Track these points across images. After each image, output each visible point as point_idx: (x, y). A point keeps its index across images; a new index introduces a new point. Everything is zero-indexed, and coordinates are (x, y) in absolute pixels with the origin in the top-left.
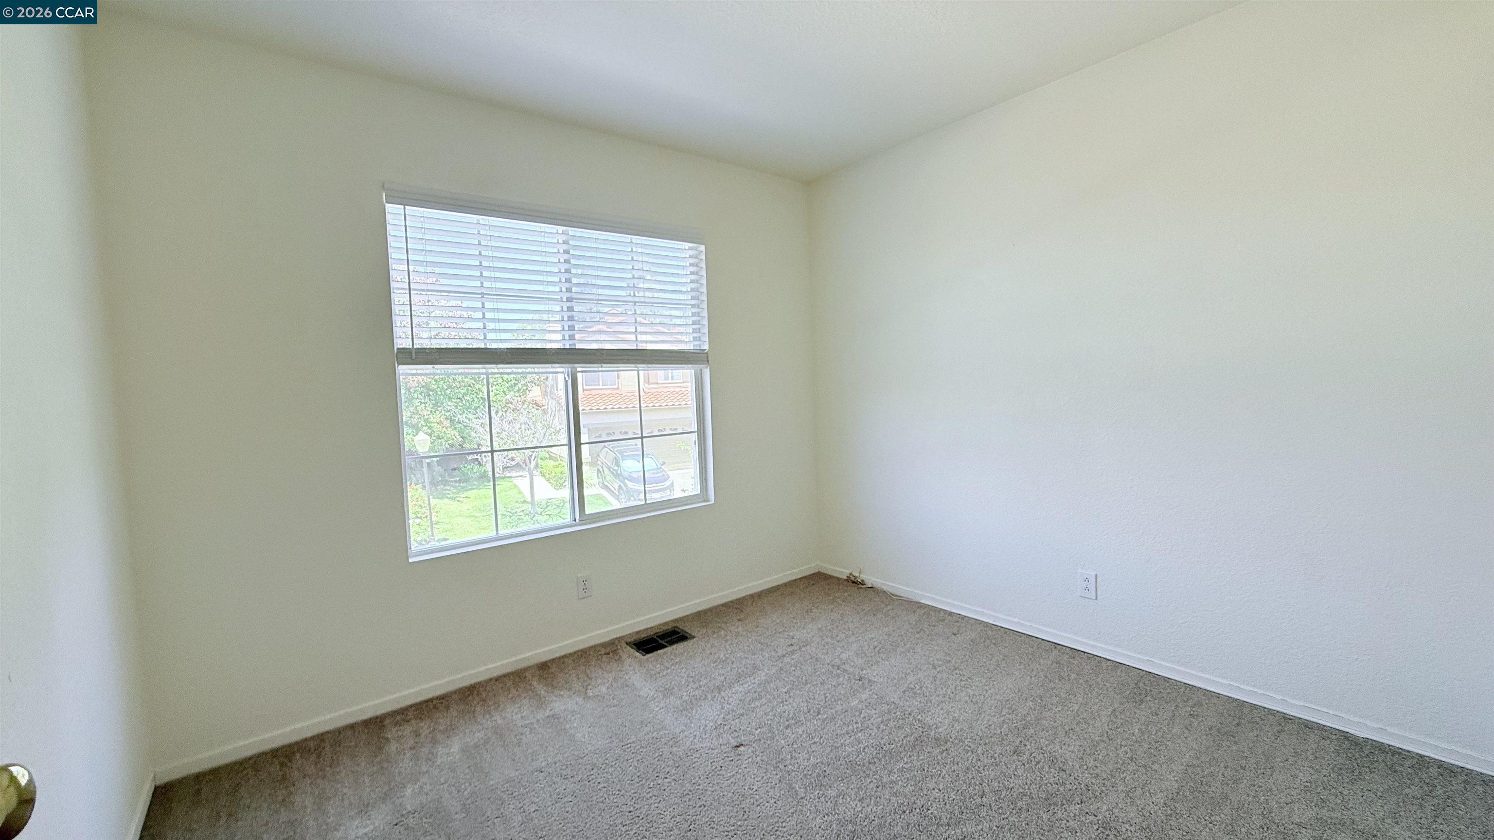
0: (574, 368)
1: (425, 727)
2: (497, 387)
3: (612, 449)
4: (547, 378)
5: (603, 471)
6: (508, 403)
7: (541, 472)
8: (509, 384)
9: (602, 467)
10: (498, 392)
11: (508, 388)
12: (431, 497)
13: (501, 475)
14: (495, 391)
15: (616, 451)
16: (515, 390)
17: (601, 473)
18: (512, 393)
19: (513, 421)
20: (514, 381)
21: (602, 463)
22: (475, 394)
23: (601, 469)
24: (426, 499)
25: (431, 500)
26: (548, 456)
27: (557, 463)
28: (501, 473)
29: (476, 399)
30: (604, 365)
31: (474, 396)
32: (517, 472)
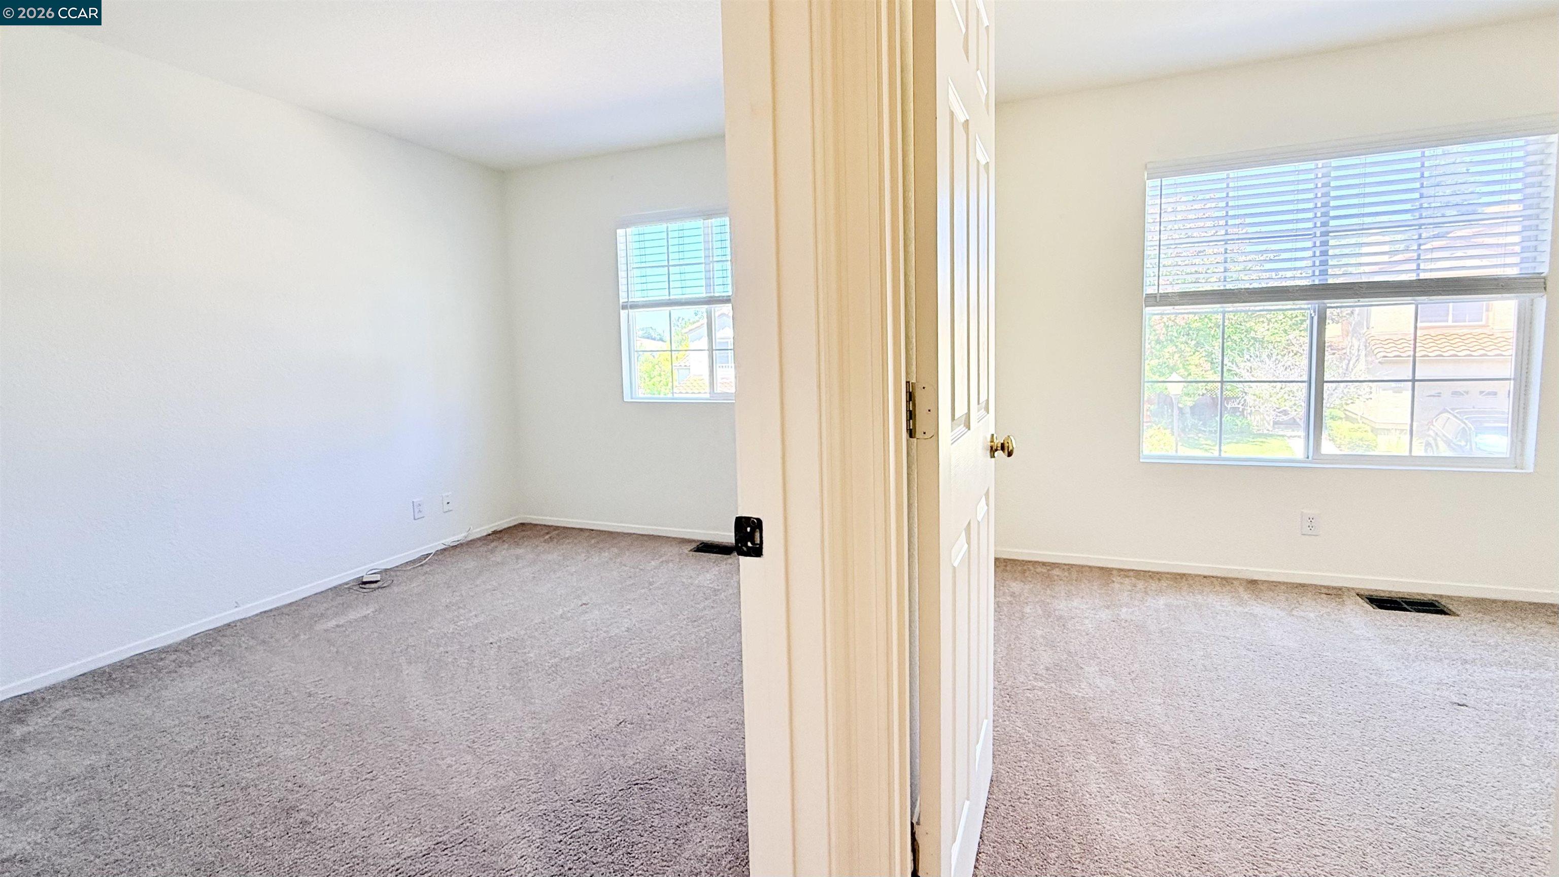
0: (1324, 303)
1: (1141, 585)
2: (1276, 325)
3: (1458, 416)
4: (1352, 313)
5: (1437, 445)
6: (1288, 345)
7: (1329, 435)
8: (1293, 321)
9: (1435, 440)
10: (1276, 331)
11: (1290, 326)
12: (1180, 444)
13: (1271, 433)
14: (1273, 330)
15: (1466, 419)
16: (1301, 329)
17: (1432, 447)
18: (1297, 332)
19: (1292, 367)
20: (1301, 318)
21: (1437, 434)
22: (1245, 333)
23: (1432, 442)
24: (1174, 445)
25: (1179, 447)
26: (1343, 416)
27: (1356, 426)
28: (1271, 429)
29: (1246, 340)
30: (1361, 300)
31: (1243, 336)
32: (1293, 431)
